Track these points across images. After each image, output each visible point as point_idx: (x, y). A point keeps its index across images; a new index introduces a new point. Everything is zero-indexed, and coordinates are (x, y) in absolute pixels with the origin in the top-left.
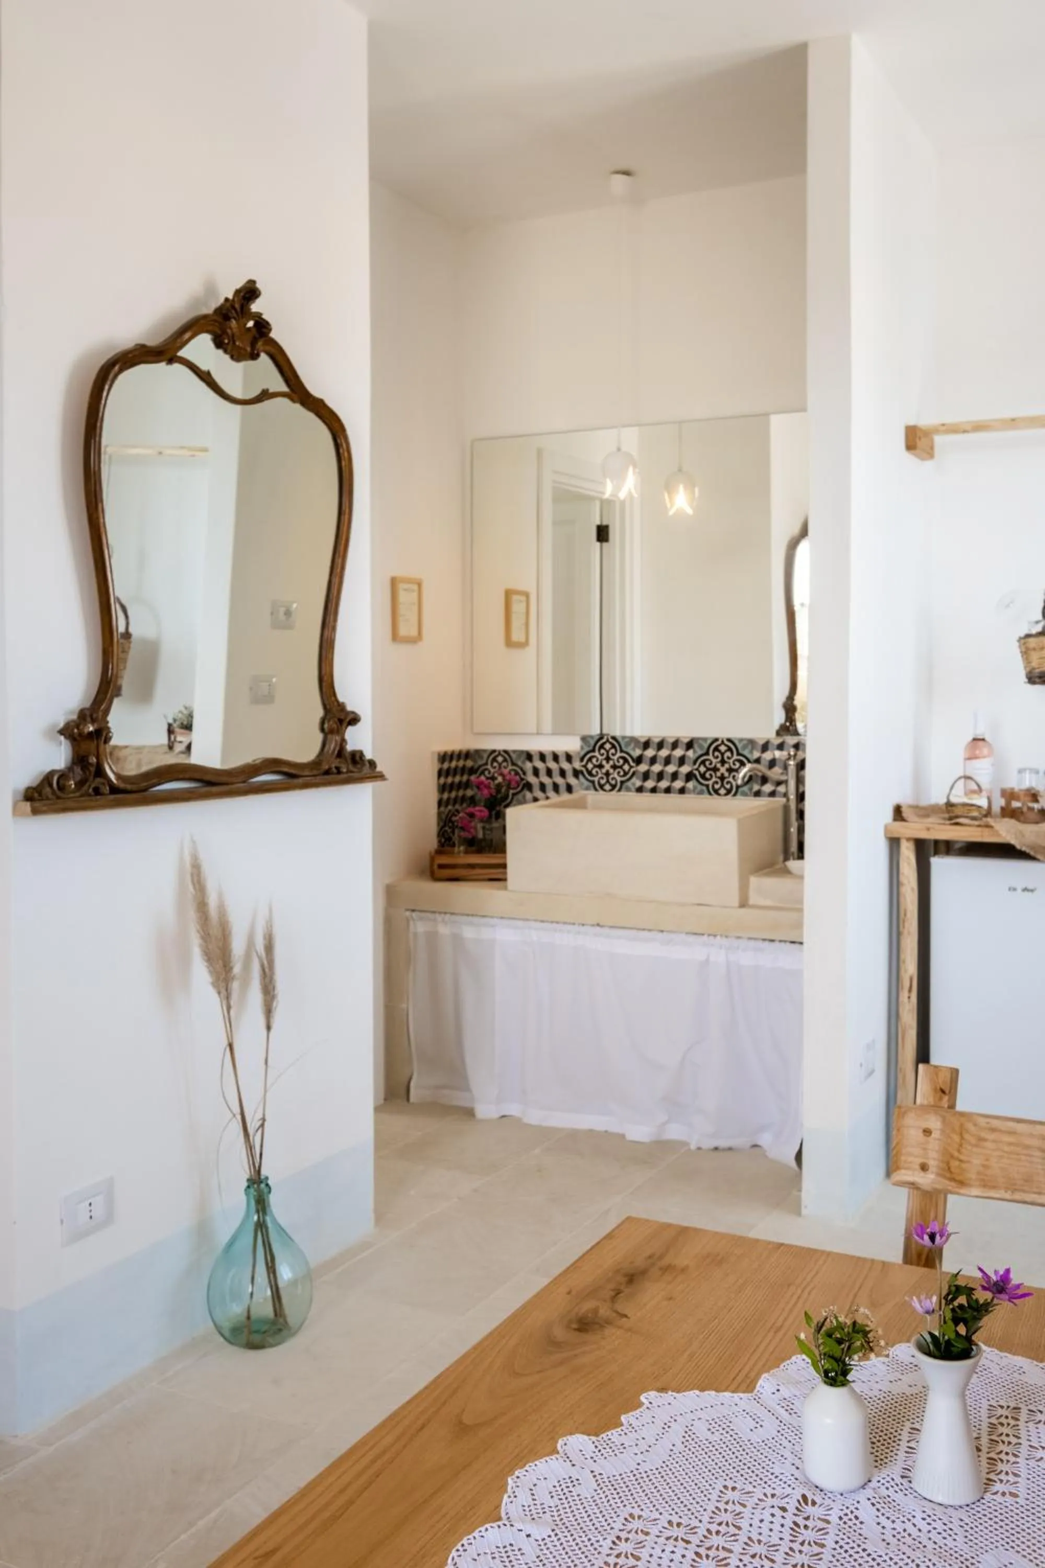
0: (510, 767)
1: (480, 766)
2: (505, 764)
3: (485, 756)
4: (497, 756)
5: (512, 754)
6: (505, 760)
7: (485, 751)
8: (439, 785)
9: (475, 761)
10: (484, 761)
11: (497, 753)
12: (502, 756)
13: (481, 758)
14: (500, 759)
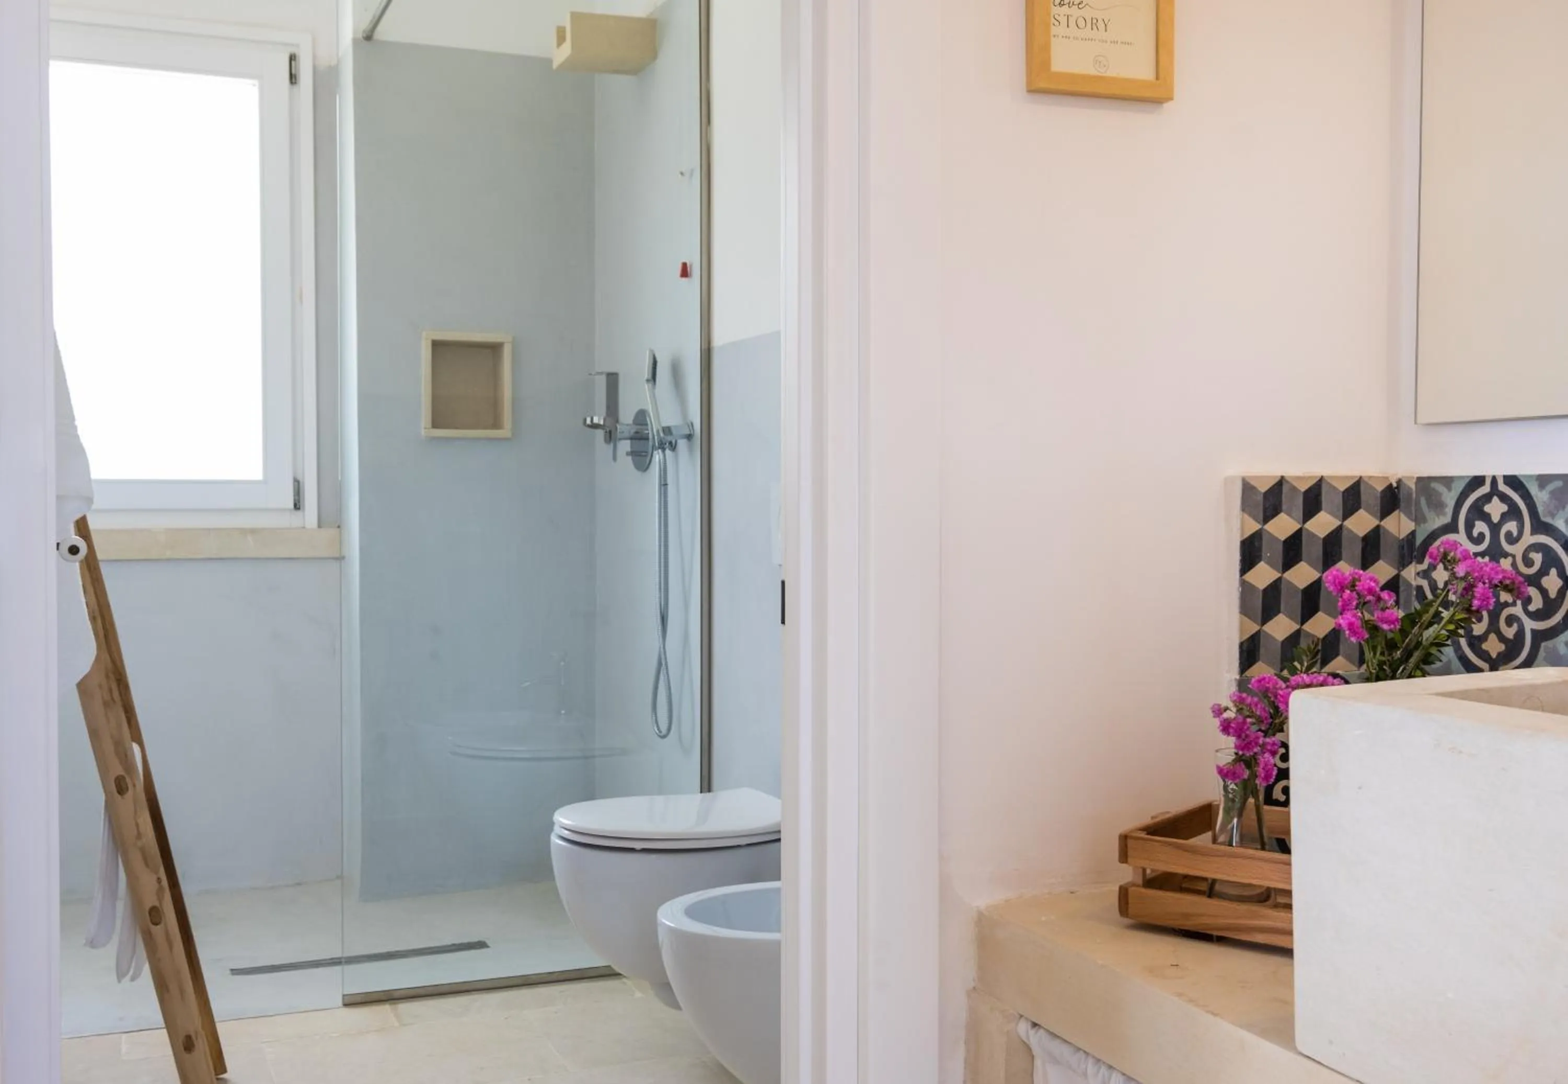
0: (1529, 539)
1: (1433, 536)
2: (1511, 526)
3: (1450, 498)
4: (1487, 498)
5: (1533, 489)
6: (1513, 512)
7: (1447, 481)
8: (1246, 589)
9: (1419, 519)
10: (1447, 519)
11: (1486, 489)
12: (1504, 498)
13: (1438, 506)
14: (1496, 509)
